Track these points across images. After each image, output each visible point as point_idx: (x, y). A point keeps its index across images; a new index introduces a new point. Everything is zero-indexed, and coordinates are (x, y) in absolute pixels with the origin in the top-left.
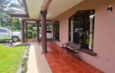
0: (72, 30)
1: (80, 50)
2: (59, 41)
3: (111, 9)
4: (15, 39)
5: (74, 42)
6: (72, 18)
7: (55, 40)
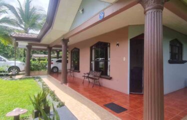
0: (93, 59)
1: (100, 77)
2: (79, 72)
3: (118, 45)
4: (14, 71)
5: (95, 70)
6: (93, 48)
7: (73, 71)
